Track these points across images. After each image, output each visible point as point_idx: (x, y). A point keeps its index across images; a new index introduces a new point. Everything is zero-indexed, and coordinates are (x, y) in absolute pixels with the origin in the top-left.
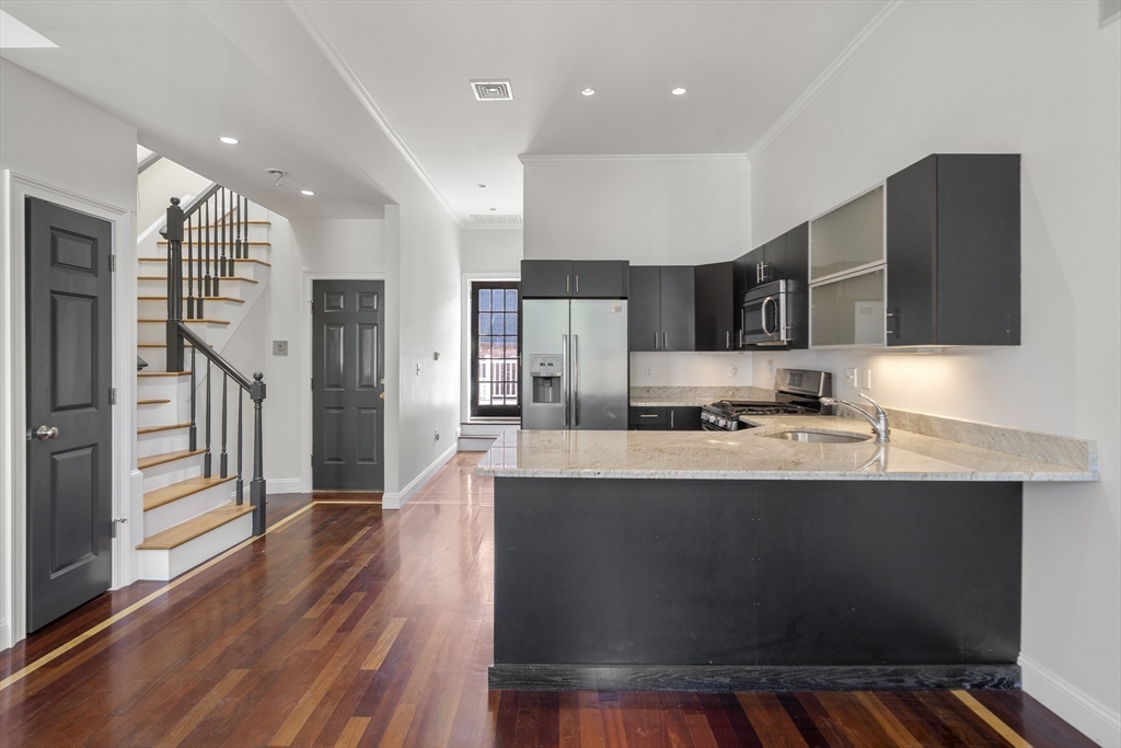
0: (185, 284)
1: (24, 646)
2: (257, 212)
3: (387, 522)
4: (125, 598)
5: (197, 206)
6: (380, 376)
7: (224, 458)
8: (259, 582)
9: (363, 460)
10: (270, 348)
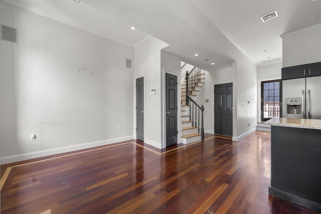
0: (189, 88)
1: (166, 149)
2: (202, 71)
3: (234, 144)
4: (179, 145)
5: (191, 72)
6: (232, 107)
7: (196, 123)
8: (203, 149)
9: (227, 128)
10: (205, 101)
